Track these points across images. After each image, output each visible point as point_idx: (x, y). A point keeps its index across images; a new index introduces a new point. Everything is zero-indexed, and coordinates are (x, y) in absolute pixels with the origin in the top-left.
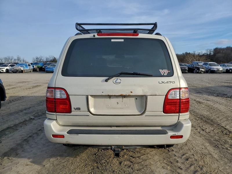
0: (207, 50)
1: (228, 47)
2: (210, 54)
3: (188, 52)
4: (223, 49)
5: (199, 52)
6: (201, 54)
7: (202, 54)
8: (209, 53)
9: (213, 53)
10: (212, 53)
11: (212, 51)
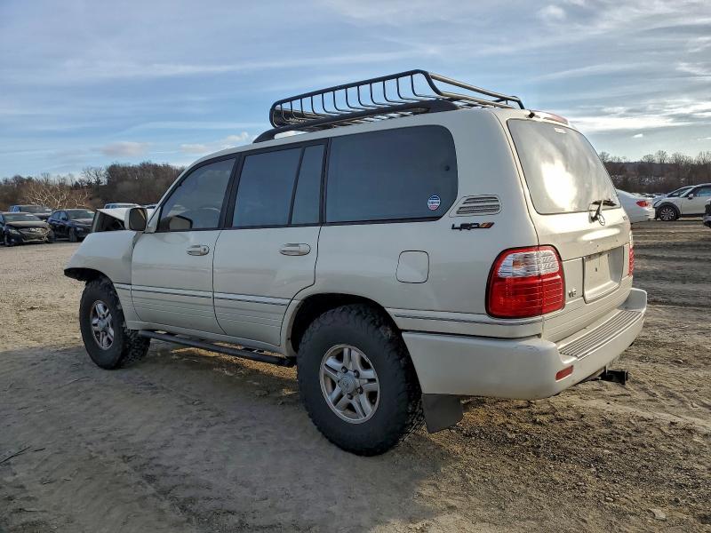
0: (87, 171)
1: (144, 164)
2: (98, 182)
3: (25, 176)
4: (133, 170)
5: (63, 175)
6: (69, 183)
7: (74, 183)
8: (93, 181)
9: (106, 180)
10: (104, 181)
11: (103, 172)
